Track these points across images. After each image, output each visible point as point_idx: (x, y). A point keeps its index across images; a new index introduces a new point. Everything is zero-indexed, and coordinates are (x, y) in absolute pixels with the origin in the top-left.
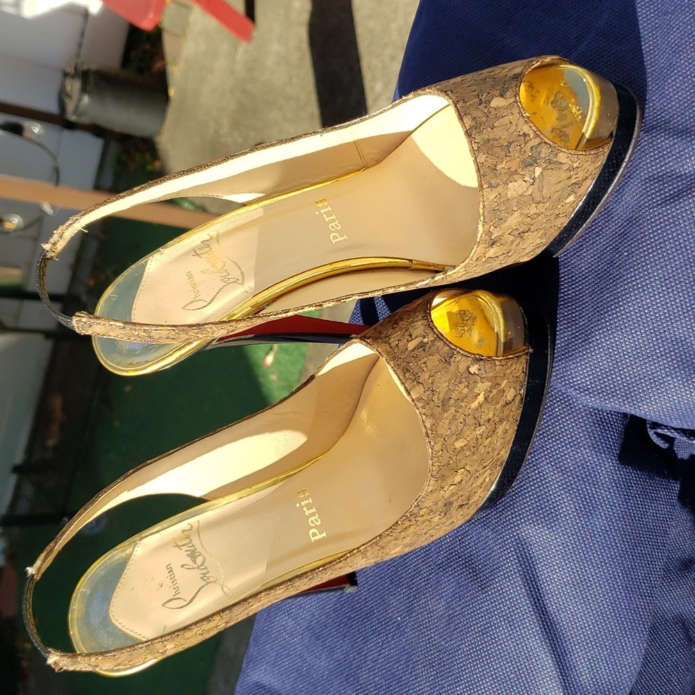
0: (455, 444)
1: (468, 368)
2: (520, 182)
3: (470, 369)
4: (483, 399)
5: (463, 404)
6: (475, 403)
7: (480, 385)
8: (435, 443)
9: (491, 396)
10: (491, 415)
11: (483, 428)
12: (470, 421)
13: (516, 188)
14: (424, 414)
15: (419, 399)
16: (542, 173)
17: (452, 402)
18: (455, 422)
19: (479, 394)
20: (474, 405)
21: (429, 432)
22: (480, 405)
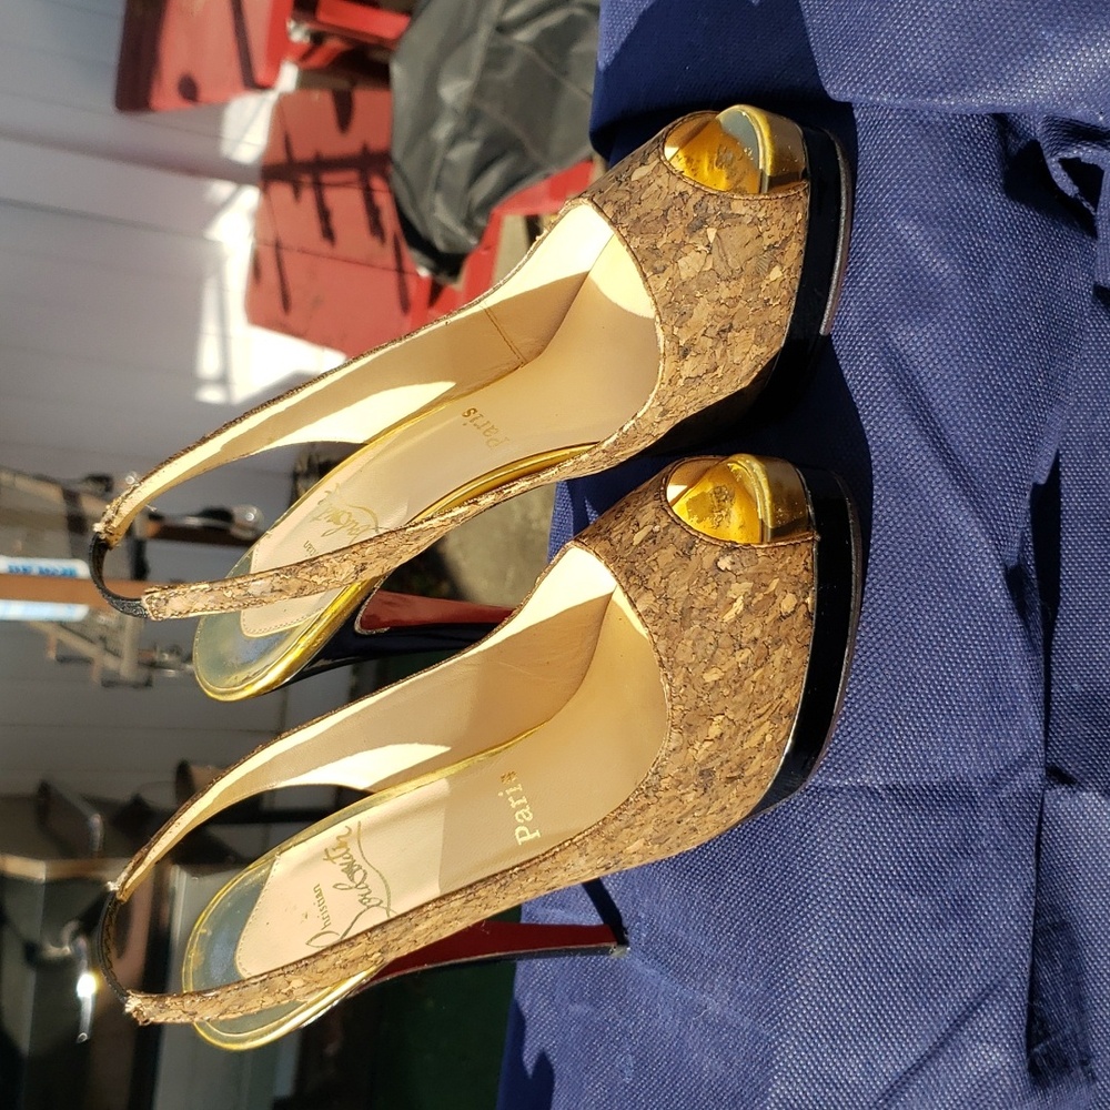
0: (706, 676)
1: (717, 561)
2: (693, 254)
3: (719, 564)
4: (741, 608)
5: (712, 616)
6: (729, 614)
7: (735, 586)
8: (673, 675)
9: (754, 601)
10: (757, 633)
11: (747, 652)
12: (724, 640)
13: (689, 265)
14: (655, 633)
15: (648, 612)
16: (717, 234)
17: (695, 612)
18: (703, 643)
19: (735, 600)
20: (729, 616)
21: (664, 659)
22: (739, 617)
